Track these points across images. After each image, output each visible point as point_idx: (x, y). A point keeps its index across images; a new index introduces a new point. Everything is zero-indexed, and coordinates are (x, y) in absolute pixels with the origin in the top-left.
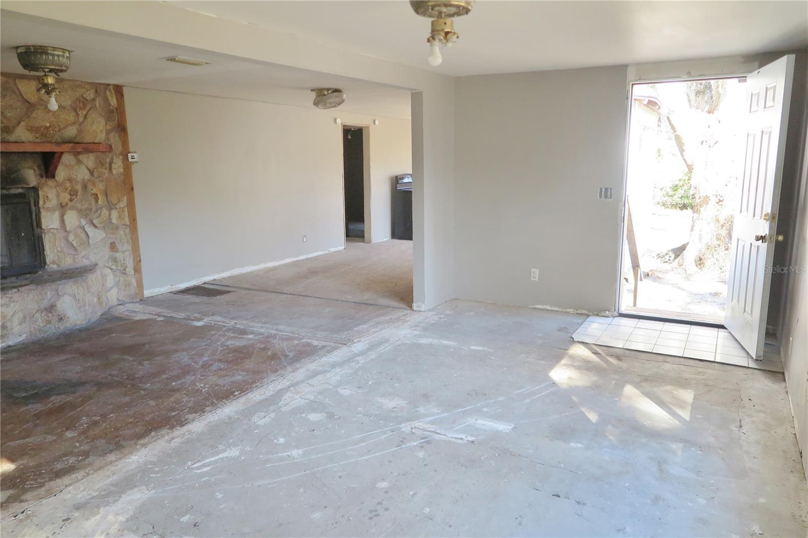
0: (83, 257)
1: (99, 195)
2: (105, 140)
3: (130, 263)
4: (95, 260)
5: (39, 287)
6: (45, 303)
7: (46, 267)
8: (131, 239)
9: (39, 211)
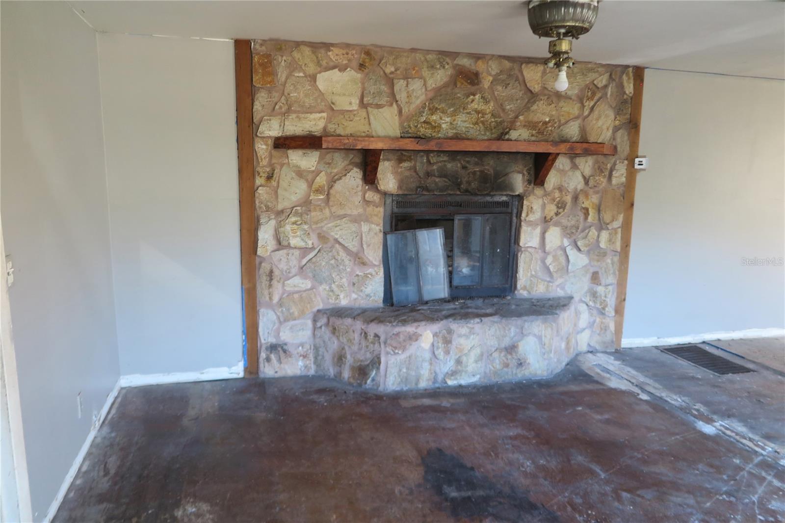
0: (558, 286)
1: (590, 210)
2: (610, 139)
3: (611, 301)
4: (571, 292)
5: (504, 320)
6: (506, 342)
7: (516, 292)
8: (619, 271)
9: (520, 224)
